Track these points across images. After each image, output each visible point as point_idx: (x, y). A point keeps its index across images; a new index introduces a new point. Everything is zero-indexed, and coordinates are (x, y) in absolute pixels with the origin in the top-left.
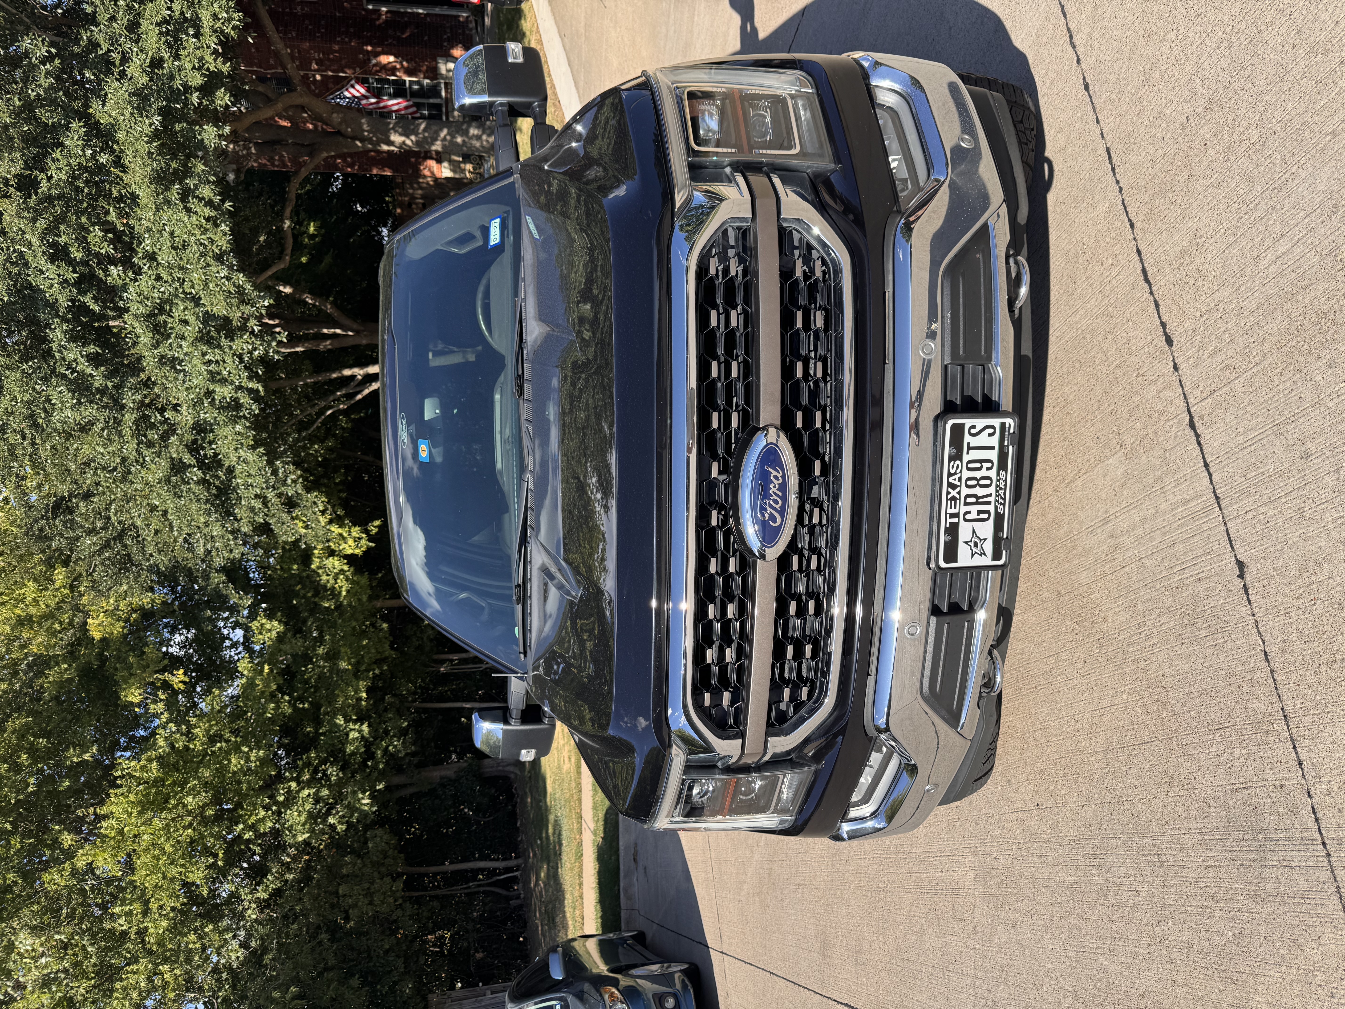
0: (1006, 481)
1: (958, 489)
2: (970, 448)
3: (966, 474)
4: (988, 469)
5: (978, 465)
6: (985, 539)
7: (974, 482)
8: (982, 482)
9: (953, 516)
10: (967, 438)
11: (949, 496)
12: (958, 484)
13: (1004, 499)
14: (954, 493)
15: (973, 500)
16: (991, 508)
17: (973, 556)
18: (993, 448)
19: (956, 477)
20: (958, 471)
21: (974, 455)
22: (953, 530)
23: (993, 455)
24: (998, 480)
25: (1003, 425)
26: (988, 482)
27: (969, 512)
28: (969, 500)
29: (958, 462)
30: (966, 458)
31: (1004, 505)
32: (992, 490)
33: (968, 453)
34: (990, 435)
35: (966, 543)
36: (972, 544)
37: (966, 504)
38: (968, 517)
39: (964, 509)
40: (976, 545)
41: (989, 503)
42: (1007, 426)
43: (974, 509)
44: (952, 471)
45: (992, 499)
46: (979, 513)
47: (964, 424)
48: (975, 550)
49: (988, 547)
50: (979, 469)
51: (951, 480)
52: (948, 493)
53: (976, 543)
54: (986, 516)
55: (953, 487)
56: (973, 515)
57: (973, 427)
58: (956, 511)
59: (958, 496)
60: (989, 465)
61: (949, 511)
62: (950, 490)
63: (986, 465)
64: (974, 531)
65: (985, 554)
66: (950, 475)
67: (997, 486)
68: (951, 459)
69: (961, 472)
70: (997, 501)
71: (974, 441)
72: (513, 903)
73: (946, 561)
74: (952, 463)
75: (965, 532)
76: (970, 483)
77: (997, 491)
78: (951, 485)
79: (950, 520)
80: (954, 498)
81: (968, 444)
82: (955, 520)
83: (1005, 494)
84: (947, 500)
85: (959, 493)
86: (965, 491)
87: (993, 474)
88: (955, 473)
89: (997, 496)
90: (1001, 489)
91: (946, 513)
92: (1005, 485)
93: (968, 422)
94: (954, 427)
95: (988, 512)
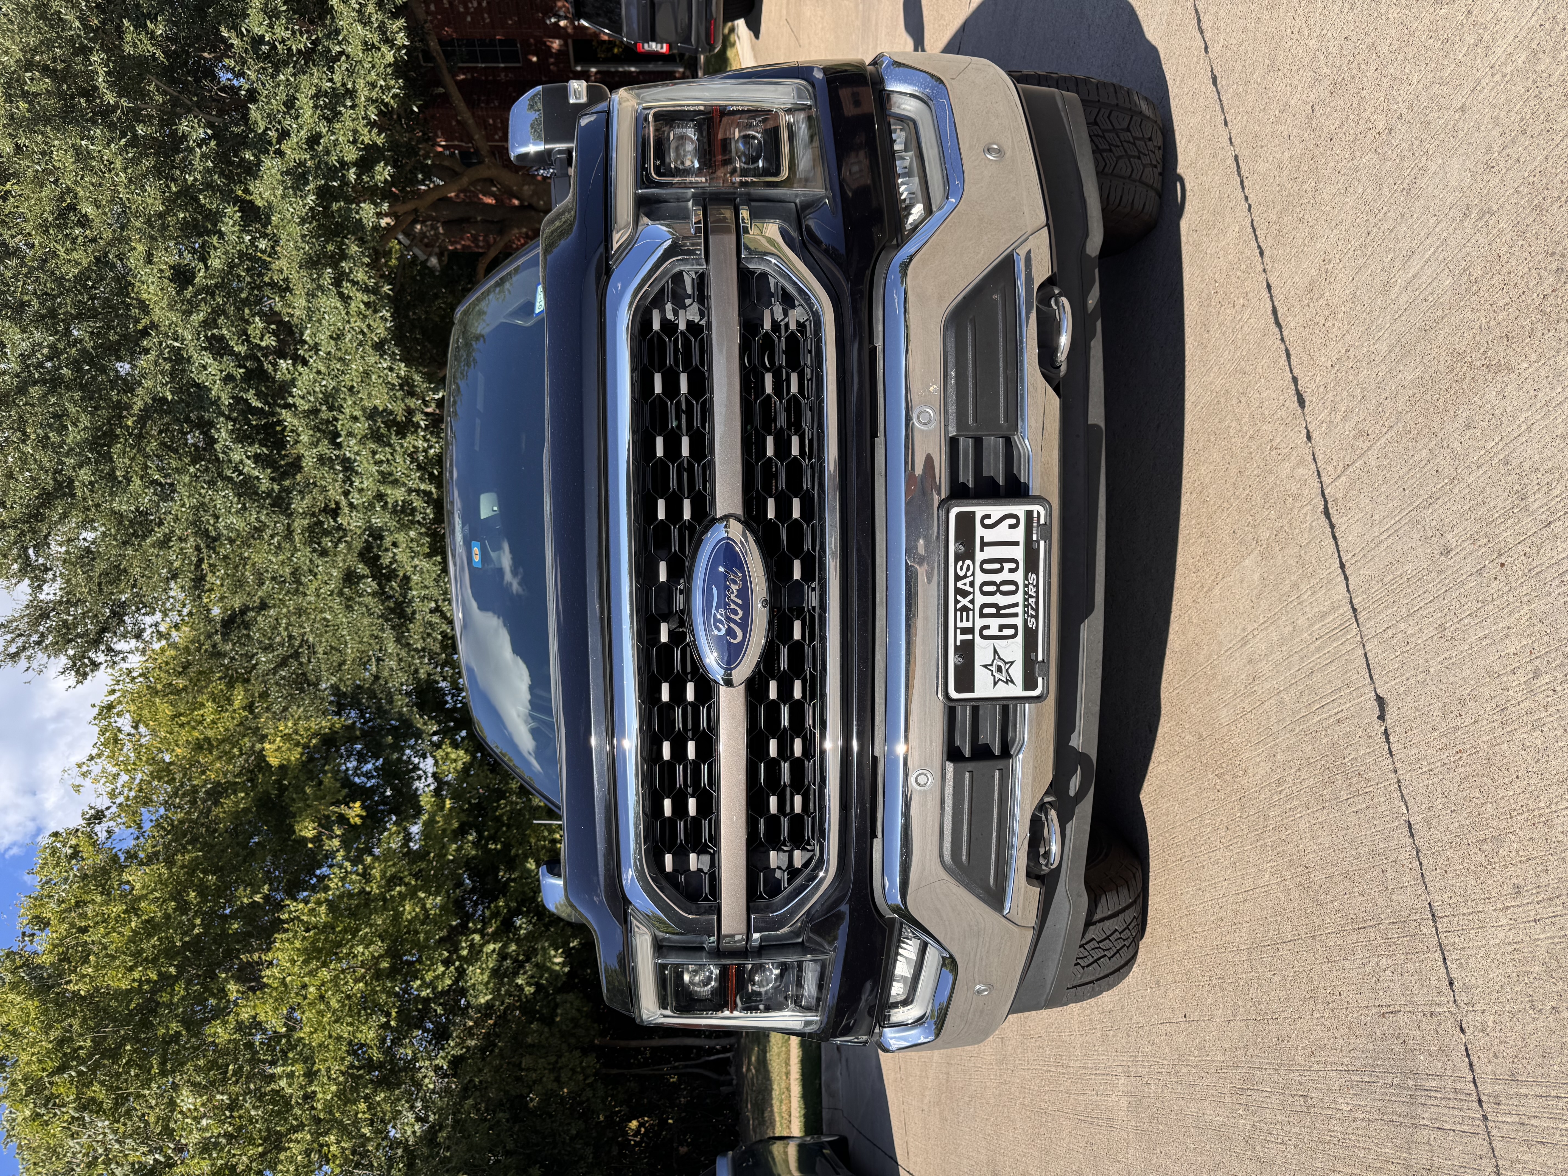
0: (1037, 586)
1: (970, 597)
2: (984, 544)
3: (981, 577)
4: (1011, 571)
5: (997, 566)
6: (1012, 663)
7: (993, 588)
8: (1004, 588)
9: (964, 631)
10: (980, 531)
11: (958, 606)
12: (971, 590)
13: (1037, 610)
14: (964, 602)
15: (993, 611)
16: (1019, 621)
17: (995, 684)
18: (1016, 543)
19: (967, 581)
20: (969, 573)
21: (991, 552)
22: (966, 650)
23: (1018, 553)
24: (1026, 586)
25: (1029, 514)
26: (1012, 588)
27: (987, 627)
28: (986, 611)
29: (968, 562)
30: (979, 556)
31: (1036, 617)
32: (1019, 598)
33: (982, 550)
34: (1011, 526)
35: (985, 666)
36: (994, 669)
37: (982, 616)
38: (986, 633)
39: (980, 622)
40: (999, 669)
41: (1016, 615)
42: (1035, 515)
43: (994, 623)
44: (961, 574)
45: (1019, 610)
46: (1002, 627)
47: (974, 513)
48: (998, 676)
49: (1017, 672)
50: (1000, 570)
51: (960, 584)
52: (957, 602)
53: (1000, 667)
54: (1011, 632)
55: (964, 594)
56: (994, 631)
57: (988, 516)
58: (970, 625)
59: (971, 606)
60: (1013, 566)
61: (959, 625)
62: (959, 597)
63: (1007, 566)
64: (995, 651)
65: (1012, 682)
66: (958, 578)
67: (1026, 593)
68: (959, 557)
69: (973, 574)
70: (1025, 612)
71: (990, 535)
72: (724, 1089)
73: (958, 690)
74: (960, 563)
75: (983, 652)
76: (986, 588)
77: (1026, 600)
78: (958, 591)
79: (960, 637)
80: (965, 609)
81: (982, 538)
82: (969, 637)
83: (1037, 603)
84: (956, 610)
85: (972, 602)
86: (980, 600)
87: (1018, 577)
88: (965, 576)
89: (1025, 606)
90: (1031, 596)
91: (956, 628)
92: (1037, 592)
93: (980, 511)
94: (959, 516)
95: (1015, 627)
